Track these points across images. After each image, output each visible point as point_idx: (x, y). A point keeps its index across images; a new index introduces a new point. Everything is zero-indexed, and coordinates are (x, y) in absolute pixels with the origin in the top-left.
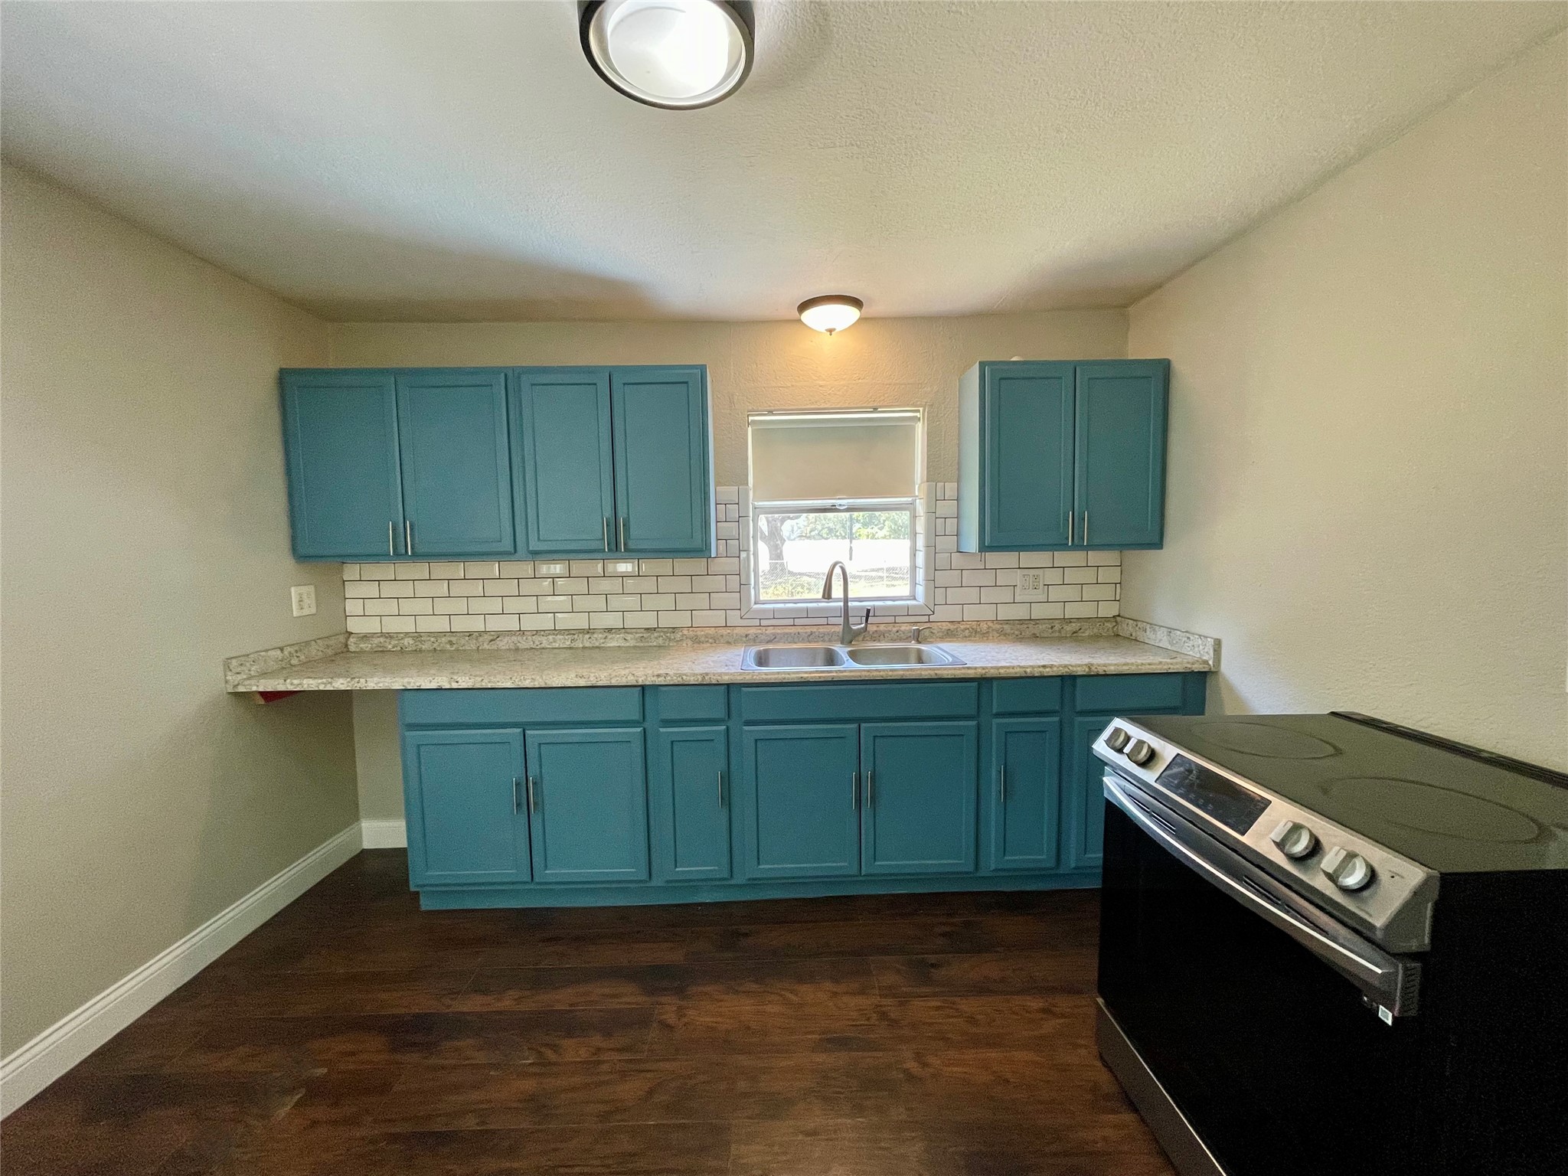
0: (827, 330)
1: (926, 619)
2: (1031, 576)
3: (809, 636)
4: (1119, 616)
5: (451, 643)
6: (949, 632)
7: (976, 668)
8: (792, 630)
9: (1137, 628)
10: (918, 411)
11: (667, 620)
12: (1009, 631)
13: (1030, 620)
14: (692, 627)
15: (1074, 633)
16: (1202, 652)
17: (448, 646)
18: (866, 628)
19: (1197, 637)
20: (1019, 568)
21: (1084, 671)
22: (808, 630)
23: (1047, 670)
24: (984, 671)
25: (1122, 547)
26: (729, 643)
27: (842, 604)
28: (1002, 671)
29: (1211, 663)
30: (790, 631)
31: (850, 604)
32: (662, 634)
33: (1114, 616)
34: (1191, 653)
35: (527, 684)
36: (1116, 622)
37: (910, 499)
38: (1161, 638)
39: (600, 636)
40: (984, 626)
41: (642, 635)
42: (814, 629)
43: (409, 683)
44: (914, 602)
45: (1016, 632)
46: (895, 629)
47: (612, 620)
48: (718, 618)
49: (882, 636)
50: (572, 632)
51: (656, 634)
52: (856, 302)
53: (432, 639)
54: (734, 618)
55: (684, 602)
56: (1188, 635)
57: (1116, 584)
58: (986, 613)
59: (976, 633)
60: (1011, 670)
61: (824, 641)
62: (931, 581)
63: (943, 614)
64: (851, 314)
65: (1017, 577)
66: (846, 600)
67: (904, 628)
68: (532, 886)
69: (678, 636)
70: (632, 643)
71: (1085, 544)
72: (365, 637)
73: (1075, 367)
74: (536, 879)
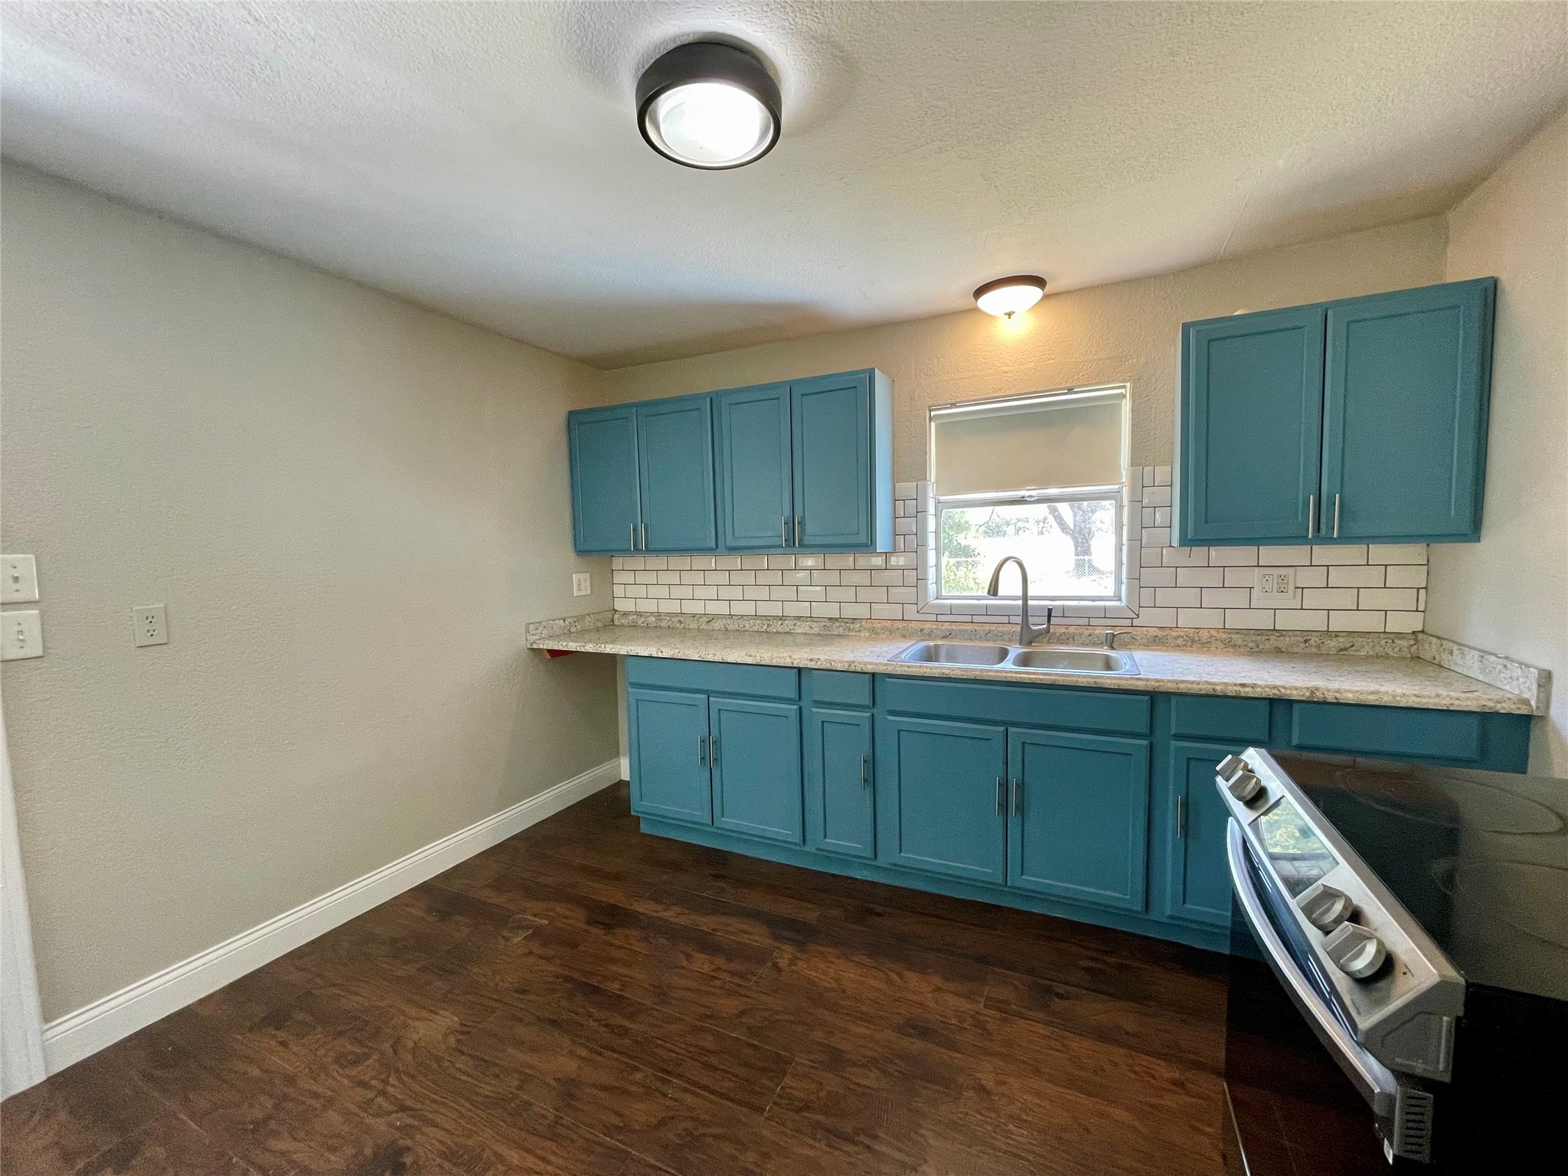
0: (1005, 314)
1: (1128, 622)
2: (1276, 577)
3: (987, 634)
4: (1423, 632)
5: (680, 622)
6: (1156, 638)
7: (1148, 680)
8: (970, 627)
9: (1441, 649)
10: (1124, 387)
11: (849, 611)
12: (1240, 642)
13: (1274, 630)
14: (871, 619)
15: (1341, 650)
16: (1522, 687)
17: (678, 625)
18: (1048, 631)
19: (1516, 665)
20: (1258, 566)
21: (1303, 695)
22: (987, 628)
23: (1247, 689)
24: (1157, 684)
25: (1431, 538)
26: (904, 636)
27: (1020, 602)
28: (1182, 686)
29: (1533, 703)
30: (968, 628)
31: (1030, 602)
32: (843, 624)
33: (1414, 632)
34: (1508, 687)
35: (710, 658)
36: (1416, 640)
37: (1117, 486)
38: (1469, 664)
39: (790, 622)
40: (1205, 635)
41: (825, 624)
42: (993, 627)
43: (631, 650)
44: (1117, 603)
45: (1251, 645)
46: (1087, 632)
47: (803, 609)
48: (895, 612)
49: (1071, 639)
50: (769, 618)
51: (837, 624)
52: (1038, 281)
53: (668, 618)
54: (911, 612)
55: (864, 594)
56: (1505, 662)
57: (1418, 589)
58: (1213, 620)
59: (1193, 642)
60: (1195, 686)
61: (1003, 640)
62: (1136, 580)
63: (1147, 617)
64: (1034, 293)
65: (1255, 577)
66: (1025, 597)
67: (1098, 631)
68: (712, 830)
69: (857, 626)
70: (816, 630)
71: (1335, 536)
72: (625, 614)
73: (1324, 312)
74: (715, 824)
